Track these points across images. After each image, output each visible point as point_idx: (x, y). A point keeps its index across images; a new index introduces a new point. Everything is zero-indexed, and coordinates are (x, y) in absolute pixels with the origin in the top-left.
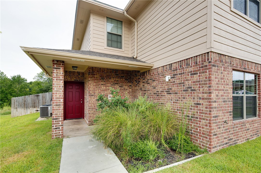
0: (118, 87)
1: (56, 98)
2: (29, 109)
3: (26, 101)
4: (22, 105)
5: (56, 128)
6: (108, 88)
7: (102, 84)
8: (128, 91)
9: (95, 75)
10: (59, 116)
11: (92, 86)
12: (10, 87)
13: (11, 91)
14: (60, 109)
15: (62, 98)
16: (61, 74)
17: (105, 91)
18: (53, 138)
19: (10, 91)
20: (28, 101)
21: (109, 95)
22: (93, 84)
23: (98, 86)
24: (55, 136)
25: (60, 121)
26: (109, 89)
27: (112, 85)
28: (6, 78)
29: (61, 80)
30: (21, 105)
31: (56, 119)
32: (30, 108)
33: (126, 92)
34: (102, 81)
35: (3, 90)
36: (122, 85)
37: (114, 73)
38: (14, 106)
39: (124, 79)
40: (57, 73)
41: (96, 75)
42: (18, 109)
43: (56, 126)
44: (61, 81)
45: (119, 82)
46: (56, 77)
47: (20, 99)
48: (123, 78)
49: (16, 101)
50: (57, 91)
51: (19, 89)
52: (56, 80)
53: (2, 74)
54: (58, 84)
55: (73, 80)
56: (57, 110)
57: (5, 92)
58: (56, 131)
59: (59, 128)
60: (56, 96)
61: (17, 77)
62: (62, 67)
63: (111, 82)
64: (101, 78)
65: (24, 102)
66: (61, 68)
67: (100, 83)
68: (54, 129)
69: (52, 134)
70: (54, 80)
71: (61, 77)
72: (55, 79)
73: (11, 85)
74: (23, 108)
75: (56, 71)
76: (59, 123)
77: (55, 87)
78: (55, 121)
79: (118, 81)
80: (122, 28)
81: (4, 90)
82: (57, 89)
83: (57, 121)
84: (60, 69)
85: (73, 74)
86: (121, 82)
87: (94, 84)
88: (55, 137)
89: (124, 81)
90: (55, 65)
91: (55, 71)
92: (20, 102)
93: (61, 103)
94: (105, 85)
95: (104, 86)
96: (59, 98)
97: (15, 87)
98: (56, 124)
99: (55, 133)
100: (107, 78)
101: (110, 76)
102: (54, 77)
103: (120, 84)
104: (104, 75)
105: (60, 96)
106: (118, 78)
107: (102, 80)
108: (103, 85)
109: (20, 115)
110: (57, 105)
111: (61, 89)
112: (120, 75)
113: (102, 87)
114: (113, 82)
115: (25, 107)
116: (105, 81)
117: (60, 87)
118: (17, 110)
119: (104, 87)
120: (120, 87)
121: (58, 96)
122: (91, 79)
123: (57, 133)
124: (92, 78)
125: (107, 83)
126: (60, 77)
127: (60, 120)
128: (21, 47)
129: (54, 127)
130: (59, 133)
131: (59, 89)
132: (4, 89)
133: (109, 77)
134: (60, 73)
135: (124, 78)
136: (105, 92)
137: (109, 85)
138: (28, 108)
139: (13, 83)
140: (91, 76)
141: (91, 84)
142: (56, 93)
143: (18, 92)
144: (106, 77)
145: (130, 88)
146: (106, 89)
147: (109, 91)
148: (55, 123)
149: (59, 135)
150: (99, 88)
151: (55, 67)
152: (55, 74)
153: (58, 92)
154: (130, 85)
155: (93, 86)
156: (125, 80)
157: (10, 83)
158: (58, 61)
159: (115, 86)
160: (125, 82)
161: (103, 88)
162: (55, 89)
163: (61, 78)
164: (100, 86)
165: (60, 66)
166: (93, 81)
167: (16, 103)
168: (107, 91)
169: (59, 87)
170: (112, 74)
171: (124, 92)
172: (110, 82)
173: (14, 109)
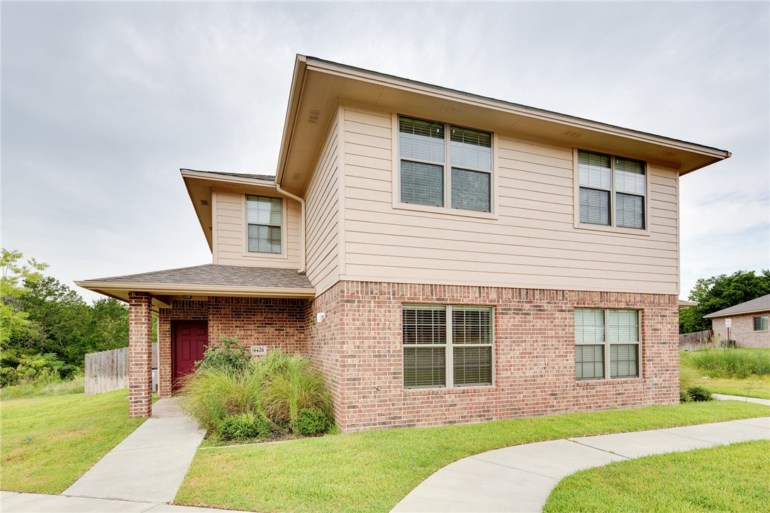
0: (272, 330)
1: (135, 353)
2: (122, 377)
3: (115, 362)
4: (107, 370)
5: (136, 402)
6: (249, 333)
7: (236, 327)
8: (295, 337)
9: (221, 308)
10: (140, 383)
11: (216, 330)
12: (92, 329)
13: (94, 337)
14: (142, 372)
15: (145, 353)
16: (144, 314)
17: (244, 339)
18: (130, 418)
19: (91, 337)
20: (119, 359)
21: (252, 347)
22: (218, 326)
23: (229, 330)
24: (135, 413)
25: (142, 390)
26: (251, 336)
27: (258, 327)
28: (83, 306)
29: (144, 323)
30: (105, 370)
31: (136, 387)
32: (124, 376)
33: (292, 340)
34: (235, 321)
35: (75, 337)
36: (282, 327)
37: (264, 303)
38: (91, 372)
39: (285, 315)
40: (137, 312)
41: (224, 308)
42: (99, 377)
43: (135, 398)
44: (144, 326)
45: (274, 321)
46: (135, 320)
47: (103, 357)
48: (283, 313)
49: (93, 360)
50: (137, 342)
51: (114, 332)
52: (136, 323)
53: (72, 297)
54: (138, 331)
55: (189, 318)
56: (136, 372)
57: (80, 341)
58: (135, 406)
59: (141, 402)
60: (135, 349)
61: (107, 301)
62: (145, 302)
63: (257, 321)
64: (236, 315)
65: (111, 363)
66: (143, 304)
67: (232, 324)
68: (132, 402)
69: (130, 410)
70: (131, 324)
71: (143, 319)
72: (133, 322)
73: (95, 322)
74: (109, 376)
75: (135, 309)
76: (141, 394)
77: (134, 335)
78: (135, 391)
79: (272, 318)
80: (281, 212)
81: (79, 337)
82: (136, 338)
83: (138, 391)
84: (141, 305)
85: (190, 307)
86: (279, 321)
87: (220, 326)
88: (134, 415)
89: (286, 318)
90: (133, 301)
91: (133, 310)
92: (102, 363)
93: (144, 360)
94: (243, 327)
95: (240, 330)
96: (141, 353)
97: (105, 328)
98: (136, 394)
99: (135, 410)
100: (247, 315)
101: (254, 309)
102: (132, 320)
103: (276, 324)
104: (241, 309)
105: (142, 349)
106: (272, 312)
107: (238, 318)
108: (240, 327)
109: (104, 392)
110: (137, 365)
111: (144, 338)
112: (278, 306)
113: (238, 332)
114: (261, 321)
115: (112, 375)
116: (243, 321)
117: (142, 334)
118: (96, 380)
119: (242, 332)
120: (276, 330)
121: (139, 349)
122: (213, 317)
123: (137, 410)
124: (215, 314)
125: (248, 324)
126: (141, 320)
127: (143, 388)
128: (75, 282)
129: (133, 400)
130: (142, 409)
131: (140, 338)
132: (79, 333)
133: (251, 312)
134: (142, 313)
135: (286, 313)
136: (244, 341)
137: (252, 327)
138: (119, 376)
139: (100, 318)
140: (213, 311)
141: (213, 326)
142: (135, 346)
143: (110, 340)
144: (245, 312)
145: (300, 333)
146: (245, 335)
147: (253, 339)
148: (133, 392)
149: (141, 413)
150: (231, 333)
151: (134, 303)
152: (133, 315)
153: (138, 344)
154: (300, 327)
155: (218, 330)
156: (289, 315)
157: (90, 318)
158: (137, 293)
159: (267, 330)
160: (289, 321)
161: (240, 333)
162: (134, 339)
163: (143, 321)
164: (233, 330)
165: (141, 302)
166: (217, 320)
167: (94, 364)
168: (247, 339)
169: (139, 336)
170: (258, 306)
171: (288, 340)
172: (253, 321)
173: (91, 379)
